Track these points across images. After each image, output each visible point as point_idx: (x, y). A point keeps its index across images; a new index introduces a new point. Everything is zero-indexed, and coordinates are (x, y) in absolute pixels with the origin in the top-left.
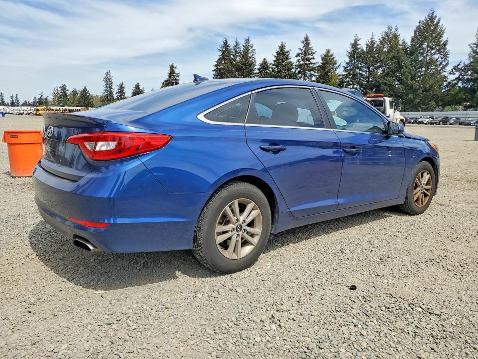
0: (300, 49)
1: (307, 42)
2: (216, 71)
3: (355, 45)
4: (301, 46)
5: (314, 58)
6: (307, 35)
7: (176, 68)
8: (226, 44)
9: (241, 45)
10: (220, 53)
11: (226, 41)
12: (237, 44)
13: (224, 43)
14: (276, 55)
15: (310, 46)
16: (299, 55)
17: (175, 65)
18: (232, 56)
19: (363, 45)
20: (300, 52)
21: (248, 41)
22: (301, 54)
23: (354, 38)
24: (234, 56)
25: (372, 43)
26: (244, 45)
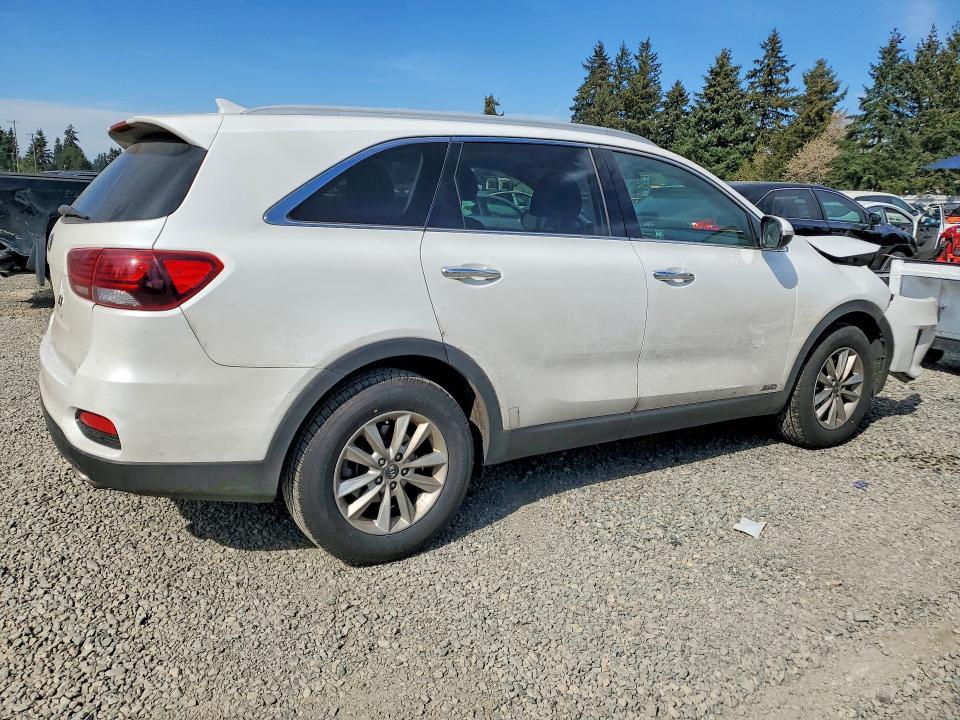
0: (757, 61)
1: (773, 46)
2: (577, 110)
3: (890, 52)
4: (761, 54)
5: (787, 81)
6: (775, 31)
7: (498, 104)
8: (600, 53)
9: (632, 56)
10: (587, 73)
11: (601, 47)
12: (624, 52)
13: (596, 52)
14: (708, 75)
15: (780, 55)
16: (754, 74)
17: (496, 99)
18: (611, 79)
19: (909, 51)
20: (758, 67)
21: (646, 46)
22: (760, 71)
23: (890, 37)
24: (615, 77)
25: (931, 46)
26: (638, 54)
